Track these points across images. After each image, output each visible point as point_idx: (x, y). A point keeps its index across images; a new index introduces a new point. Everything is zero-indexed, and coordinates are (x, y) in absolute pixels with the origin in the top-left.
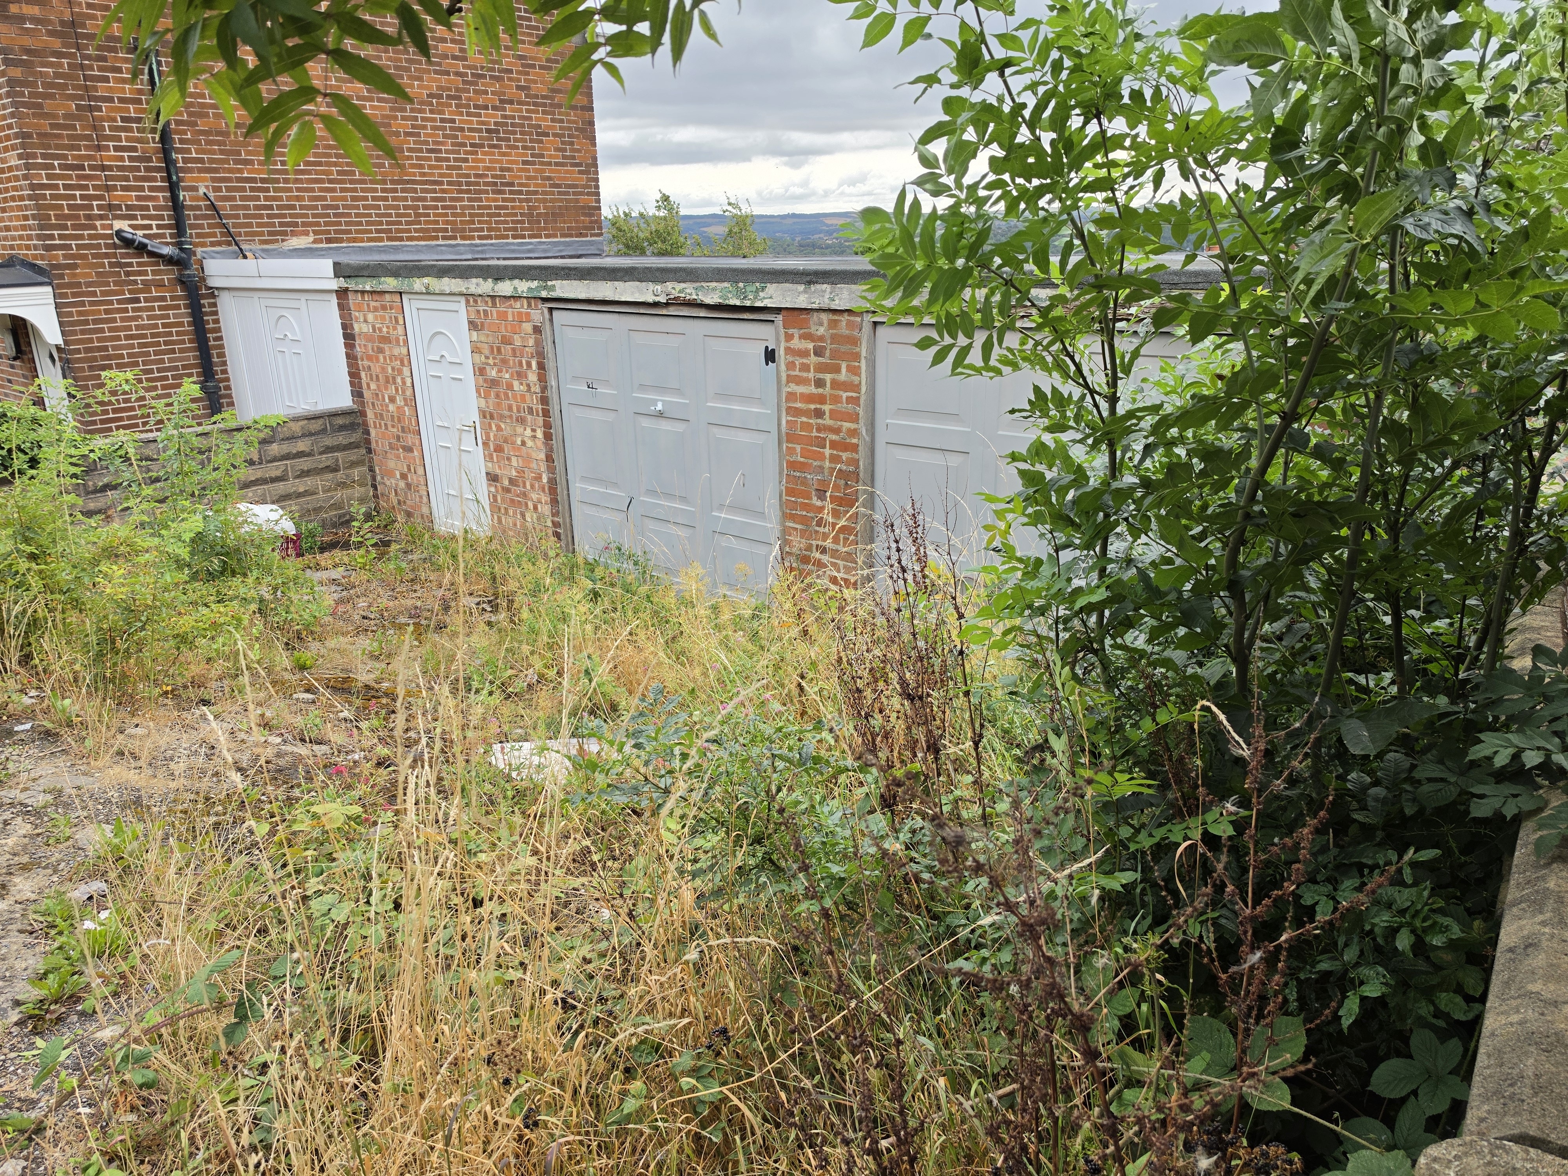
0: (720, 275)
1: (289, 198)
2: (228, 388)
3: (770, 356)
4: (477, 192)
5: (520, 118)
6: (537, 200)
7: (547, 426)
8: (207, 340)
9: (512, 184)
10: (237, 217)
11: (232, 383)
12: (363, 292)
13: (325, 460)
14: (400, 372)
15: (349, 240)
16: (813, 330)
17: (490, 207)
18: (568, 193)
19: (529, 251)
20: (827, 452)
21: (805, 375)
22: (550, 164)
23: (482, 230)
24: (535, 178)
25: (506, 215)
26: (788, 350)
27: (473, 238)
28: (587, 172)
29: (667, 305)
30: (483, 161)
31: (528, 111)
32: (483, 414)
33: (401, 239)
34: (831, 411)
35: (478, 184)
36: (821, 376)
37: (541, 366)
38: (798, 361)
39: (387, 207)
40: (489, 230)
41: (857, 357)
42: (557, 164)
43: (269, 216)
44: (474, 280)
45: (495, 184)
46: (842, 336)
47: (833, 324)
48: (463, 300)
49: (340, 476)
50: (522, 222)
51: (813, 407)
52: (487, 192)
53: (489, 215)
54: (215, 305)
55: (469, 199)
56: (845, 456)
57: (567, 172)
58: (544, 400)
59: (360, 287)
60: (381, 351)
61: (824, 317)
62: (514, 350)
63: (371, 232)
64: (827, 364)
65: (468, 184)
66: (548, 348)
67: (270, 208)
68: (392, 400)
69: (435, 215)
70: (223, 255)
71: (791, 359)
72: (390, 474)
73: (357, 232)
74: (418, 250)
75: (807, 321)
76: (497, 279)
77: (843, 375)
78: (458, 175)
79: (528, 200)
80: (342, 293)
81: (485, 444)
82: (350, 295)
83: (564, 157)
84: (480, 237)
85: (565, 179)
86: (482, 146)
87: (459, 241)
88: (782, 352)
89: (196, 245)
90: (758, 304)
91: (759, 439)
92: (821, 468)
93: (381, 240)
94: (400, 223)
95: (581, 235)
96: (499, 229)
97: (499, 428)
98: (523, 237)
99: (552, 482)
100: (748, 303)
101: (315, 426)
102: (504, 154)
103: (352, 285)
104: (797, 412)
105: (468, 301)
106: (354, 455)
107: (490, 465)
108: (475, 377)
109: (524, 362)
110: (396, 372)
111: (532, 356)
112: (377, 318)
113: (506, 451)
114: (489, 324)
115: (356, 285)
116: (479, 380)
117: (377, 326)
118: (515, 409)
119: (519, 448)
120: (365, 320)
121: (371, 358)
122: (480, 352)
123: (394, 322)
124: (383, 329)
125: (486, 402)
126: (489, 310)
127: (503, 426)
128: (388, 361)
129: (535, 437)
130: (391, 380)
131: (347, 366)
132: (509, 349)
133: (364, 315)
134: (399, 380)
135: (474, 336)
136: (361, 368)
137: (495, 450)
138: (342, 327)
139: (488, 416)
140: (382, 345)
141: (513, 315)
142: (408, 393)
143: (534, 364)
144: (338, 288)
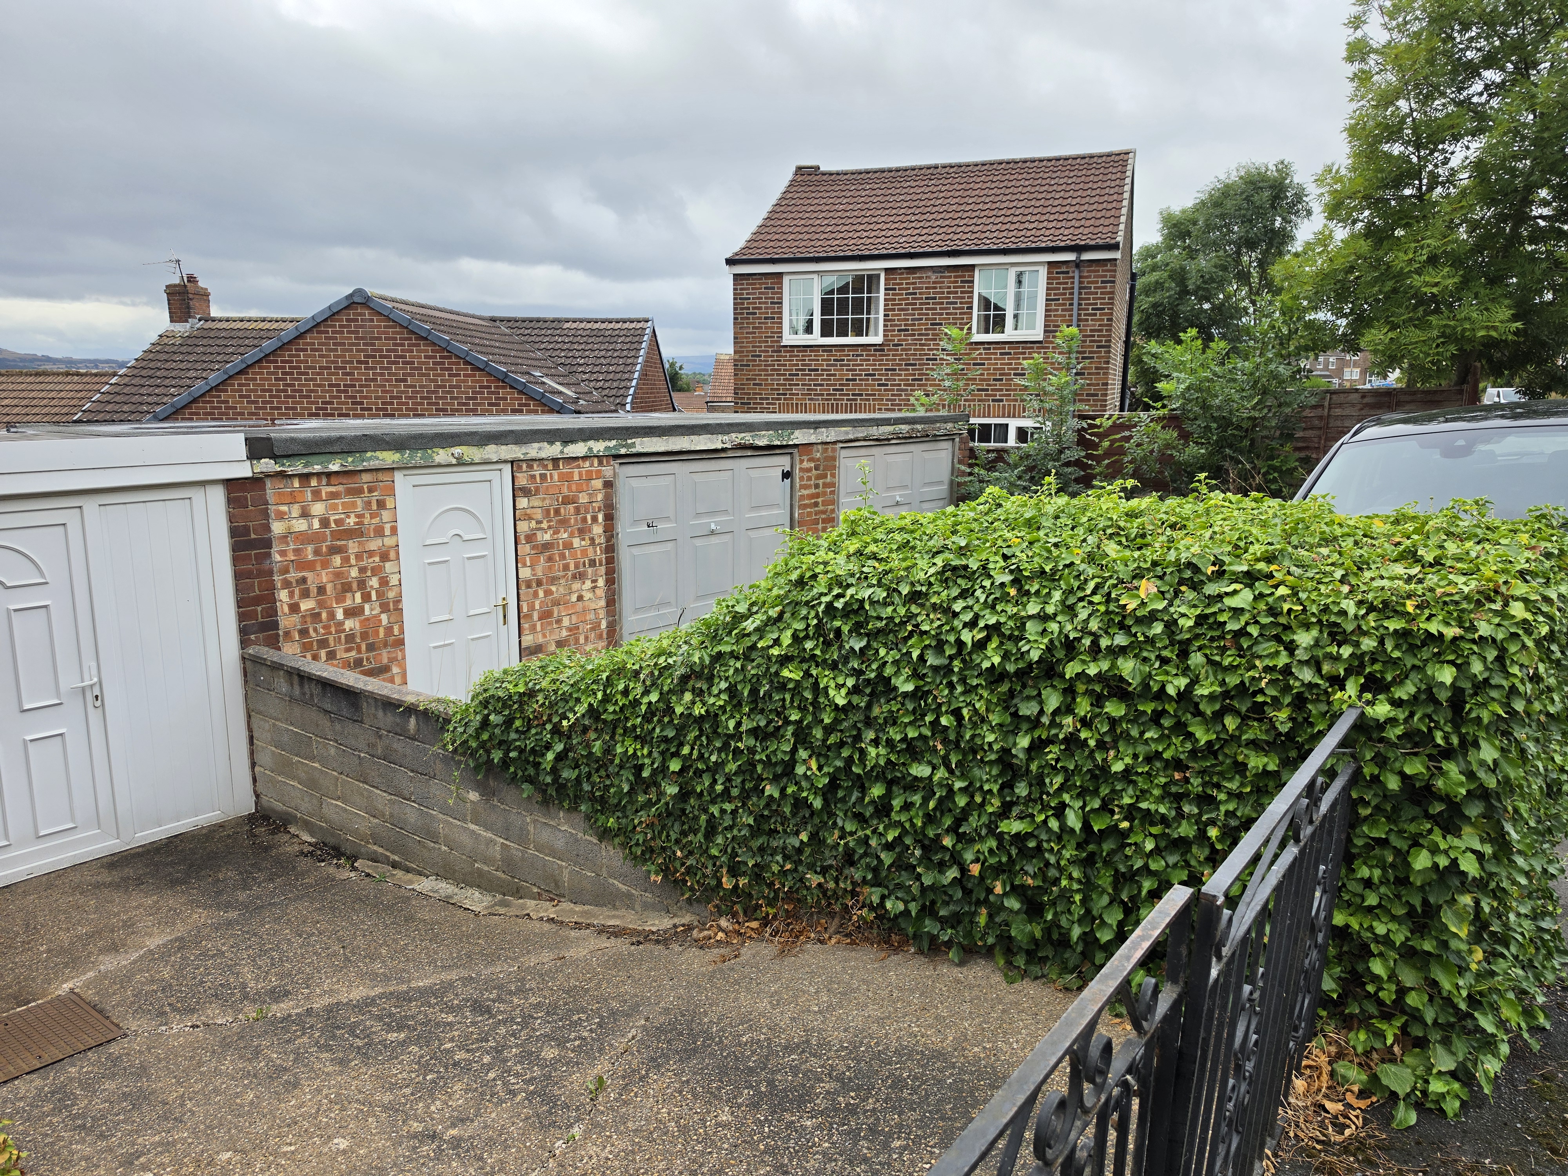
0: (768, 426)
16: (815, 455)
20: (820, 526)
21: (809, 483)
26: (801, 469)
29: (731, 449)
34: (822, 501)
36: (817, 482)
38: (806, 475)
41: (835, 467)
44: (536, 445)
46: (828, 457)
47: (824, 451)
48: (507, 467)
51: (813, 501)
58: (610, 549)
59: (314, 469)
61: (820, 447)
62: (577, 508)
64: (821, 474)
66: (618, 500)
71: (802, 474)
75: (811, 450)
76: (566, 443)
77: (829, 479)
80: (246, 483)
82: (269, 484)
88: (797, 471)
103: (294, 467)
104: (805, 506)
105: (518, 468)
107: (530, 637)
108: (519, 546)
109: (589, 517)
110: (369, 573)
111: (599, 510)
112: (334, 507)
113: (555, 615)
114: (547, 487)
115: (306, 466)
116: (525, 549)
117: (332, 518)
118: (572, 567)
119: (574, 605)
120: (305, 514)
121: (309, 566)
122: (530, 518)
123: (374, 507)
124: (348, 521)
125: (533, 570)
126: (548, 473)
127: (554, 588)
128: (353, 562)
129: (595, 587)
130: (355, 586)
131: (237, 590)
132: (571, 507)
133: (303, 508)
134: (374, 582)
135: (523, 502)
136: (279, 585)
137: (540, 619)
138: (234, 532)
139: (534, 585)
140: (343, 543)
141: (580, 473)
142: (391, 595)
143: (600, 517)
144: (250, 474)
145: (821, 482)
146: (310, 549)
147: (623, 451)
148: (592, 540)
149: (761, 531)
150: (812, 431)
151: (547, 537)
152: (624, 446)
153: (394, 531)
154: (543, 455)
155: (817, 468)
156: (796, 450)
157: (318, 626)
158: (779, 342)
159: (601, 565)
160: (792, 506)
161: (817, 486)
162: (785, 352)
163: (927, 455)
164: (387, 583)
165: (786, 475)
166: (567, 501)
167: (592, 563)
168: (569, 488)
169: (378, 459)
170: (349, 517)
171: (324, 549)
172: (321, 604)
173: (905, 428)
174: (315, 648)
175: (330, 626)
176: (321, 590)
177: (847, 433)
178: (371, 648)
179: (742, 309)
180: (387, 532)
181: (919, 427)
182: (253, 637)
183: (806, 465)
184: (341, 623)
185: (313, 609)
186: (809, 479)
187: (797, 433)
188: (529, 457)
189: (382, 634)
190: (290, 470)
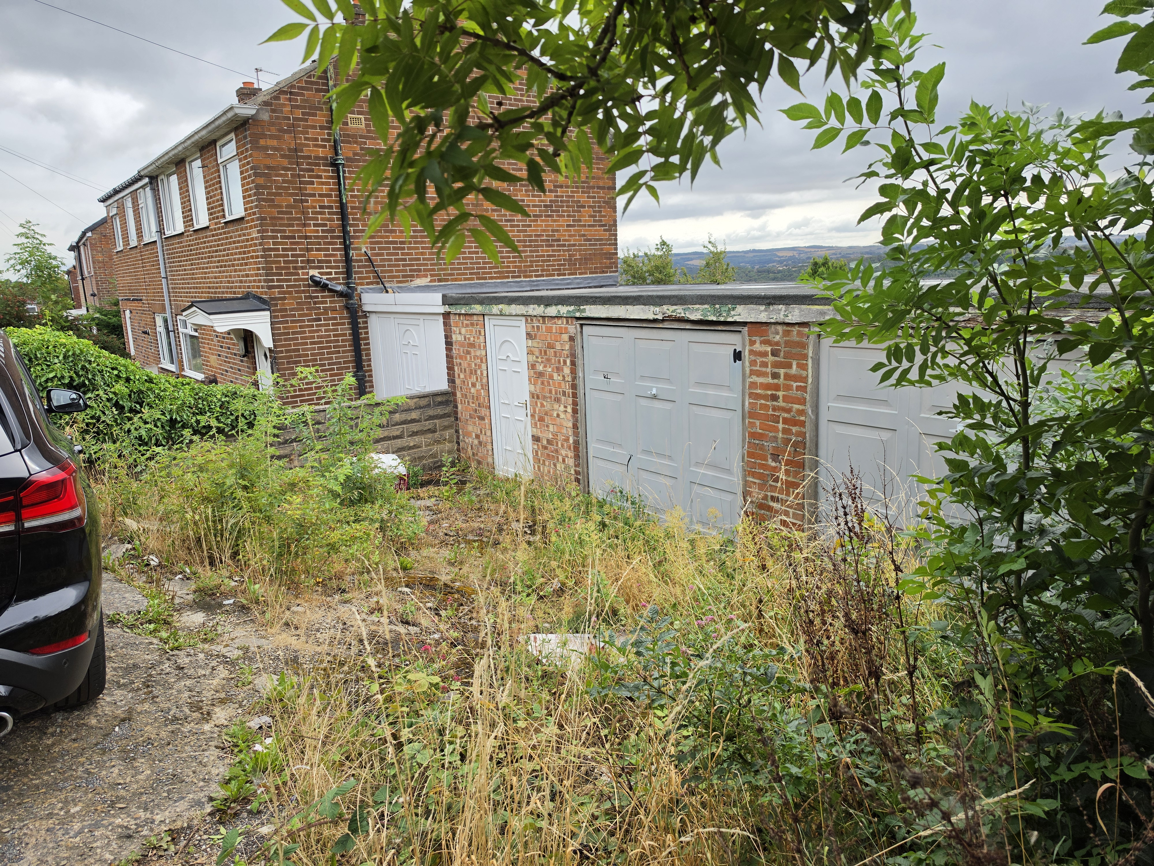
0: (702, 299)
1: (416, 254)
2: (371, 376)
3: (738, 356)
4: (536, 246)
5: (567, 196)
6: (575, 250)
7: (575, 404)
8: (360, 345)
9: (559, 240)
10: (384, 266)
11: (373, 373)
12: (460, 315)
13: (428, 425)
14: (480, 367)
15: (452, 280)
16: (771, 337)
17: (543, 256)
18: (596, 245)
19: (568, 284)
20: (781, 426)
21: (764, 369)
22: (585, 226)
23: (538, 271)
24: (575, 235)
25: (554, 261)
26: (751, 352)
27: (531, 276)
28: (609, 230)
29: (663, 321)
30: (541, 226)
31: (572, 192)
32: (532, 395)
33: (485, 278)
34: (784, 396)
35: (537, 241)
36: (777, 370)
37: (573, 363)
38: (759, 360)
39: (477, 258)
40: (542, 271)
41: (805, 357)
42: (589, 226)
43: (404, 265)
44: (532, 306)
45: (548, 240)
46: (793, 342)
47: (787, 333)
48: (523, 319)
49: (437, 435)
50: (564, 265)
51: (769, 393)
52: (542, 246)
53: (543, 261)
54: (366, 322)
55: (531, 251)
56: (794, 429)
57: (596, 231)
58: (574, 387)
59: (458, 311)
60: (468, 353)
61: (780, 328)
62: (555, 352)
63: (466, 274)
64: (781, 362)
65: (530, 241)
66: (579, 351)
67: (405, 260)
68: (474, 385)
69: (508, 262)
70: (374, 290)
71: (753, 358)
72: (469, 434)
73: (458, 274)
74: (496, 285)
75: (766, 331)
76: (547, 305)
77: (794, 370)
78: (525, 236)
79: (568, 250)
80: (446, 315)
81: (533, 416)
82: (452, 317)
83: (595, 221)
84: (536, 276)
85: (594, 235)
86: (541, 216)
87: (522, 279)
88: (747, 353)
89: (358, 284)
90: (730, 319)
91: (729, 415)
92: (776, 438)
93: (472, 279)
94: (485, 268)
95: (603, 272)
96: (549, 270)
97: (542, 405)
98: (564, 275)
99: (576, 443)
100: (722, 319)
101: (423, 402)
102: (555, 221)
103: (453, 310)
104: (758, 396)
105: (527, 320)
106: (446, 422)
107: (535, 430)
108: (529, 370)
109: (562, 360)
110: (477, 367)
111: (568, 356)
112: (467, 331)
113: (546, 421)
114: (540, 335)
115: (456, 309)
116: (532, 372)
117: (467, 337)
118: (554, 392)
119: (555, 419)
120: (460, 333)
121: (462, 358)
122: (533, 354)
123: (478, 333)
125: (536, 387)
126: (540, 325)
127: (545, 403)
128: (473, 359)
129: (566, 411)
130: (474, 372)
131: (446, 363)
132: (552, 351)
133: (459, 330)
135: (530, 343)
136: (455, 363)
137: (539, 420)
138: (445, 337)
139: (536, 397)
141: (556, 329)
142: (484, 381)
143: (568, 362)
144: (445, 312)
145: (782, 371)
146: (462, 350)
147: (579, 315)
148: (564, 377)
149: (707, 409)
151: (541, 368)
154: (536, 313)
155: (773, 355)
156: (745, 329)
157: (465, 387)
159: (569, 396)
160: (743, 393)
164: (483, 374)
166: (550, 346)
167: (564, 393)
168: (551, 337)
169: (476, 308)
170: (471, 337)
171: (465, 351)
172: (465, 377)
174: (464, 397)
175: (467, 389)
176: (465, 370)
177: (823, 313)
178: (479, 405)
180: (483, 347)
182: (450, 384)
184: (471, 389)
186: (764, 365)
188: (528, 313)
189: (483, 400)
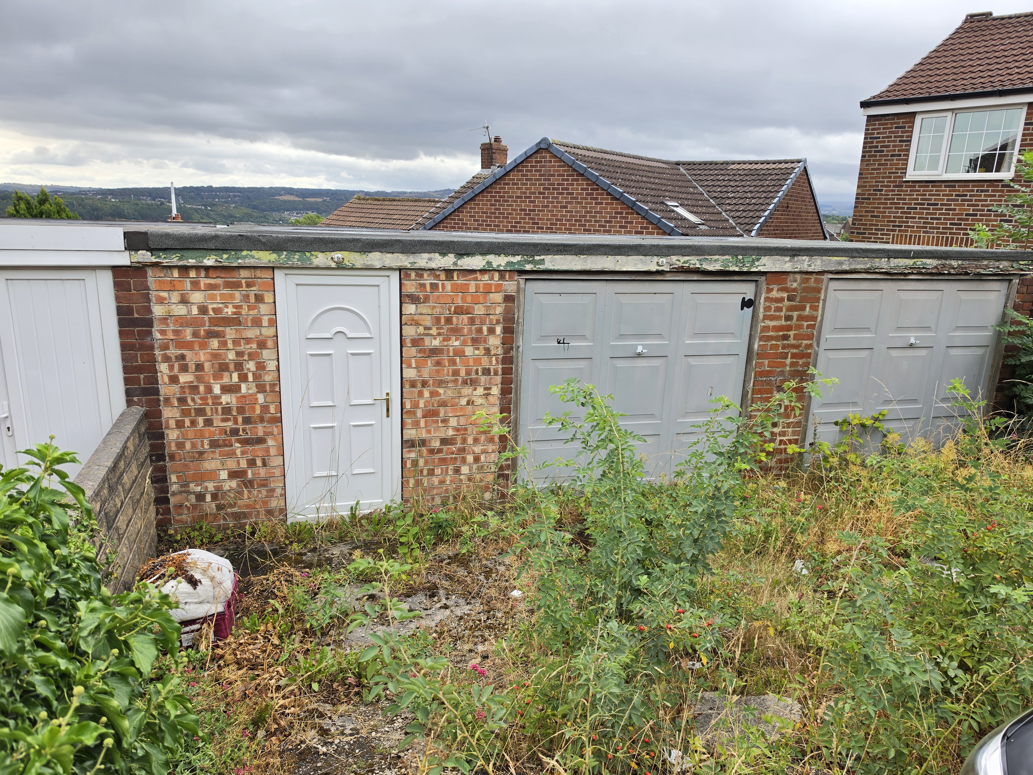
0: (723, 250)
7: (507, 382)
14: (255, 356)
16: (789, 284)
21: (778, 314)
26: (767, 299)
32: (407, 383)
34: (795, 335)
36: (790, 313)
37: (508, 331)
38: (774, 305)
41: (818, 300)
46: (810, 288)
47: (804, 281)
48: (397, 274)
51: (781, 333)
56: (801, 362)
58: (508, 360)
62: (471, 319)
64: (796, 306)
66: (520, 314)
68: (230, 390)
71: (768, 304)
72: (205, 477)
75: (785, 280)
76: (460, 255)
80: (133, 270)
81: (409, 412)
82: (153, 272)
88: (762, 300)
90: (752, 270)
91: (730, 360)
92: (782, 372)
97: (435, 394)
100: (745, 269)
104: (769, 338)
105: (405, 276)
107: (413, 432)
108: (404, 349)
109: (485, 328)
110: (246, 357)
111: (498, 322)
112: (213, 297)
113: (442, 414)
114: (438, 297)
115: (181, 259)
116: (411, 351)
117: (210, 307)
118: (463, 373)
119: (462, 408)
120: (184, 301)
121: (189, 346)
122: (418, 324)
123: (252, 300)
124: (226, 310)
125: (419, 371)
126: (440, 283)
127: (441, 391)
128: (230, 346)
129: (489, 394)
130: (232, 367)
131: (123, 360)
132: (465, 318)
133: (182, 296)
134: (251, 366)
135: (410, 309)
136: (160, 359)
137: (424, 417)
138: (120, 311)
139: (419, 385)
140: (220, 329)
141: (477, 287)
142: (268, 378)
143: (499, 330)
144: (128, 263)
145: (795, 314)
146: (188, 332)
147: (528, 267)
148: (488, 351)
149: (705, 358)
150: (787, 259)
151: (436, 343)
152: (529, 262)
153: (273, 323)
154: (433, 265)
155: (789, 299)
156: (763, 278)
157: (196, 397)
158: (902, 177)
159: (496, 373)
160: (751, 337)
161: (788, 318)
162: (906, 187)
163: (963, 296)
164: (264, 368)
165: (746, 304)
166: (459, 311)
167: (486, 372)
168: (463, 299)
169: (253, 257)
170: (227, 307)
171: (202, 333)
172: (199, 379)
173: (931, 263)
174: (193, 414)
175: (207, 399)
176: (199, 367)
177: (840, 263)
178: (247, 421)
179: (870, 147)
180: (265, 323)
181: (954, 263)
182: (135, 399)
183: (775, 294)
184: (218, 397)
185: (192, 382)
186: (779, 309)
187: (765, 260)
188: (416, 266)
189: (258, 411)
190: (165, 262)
